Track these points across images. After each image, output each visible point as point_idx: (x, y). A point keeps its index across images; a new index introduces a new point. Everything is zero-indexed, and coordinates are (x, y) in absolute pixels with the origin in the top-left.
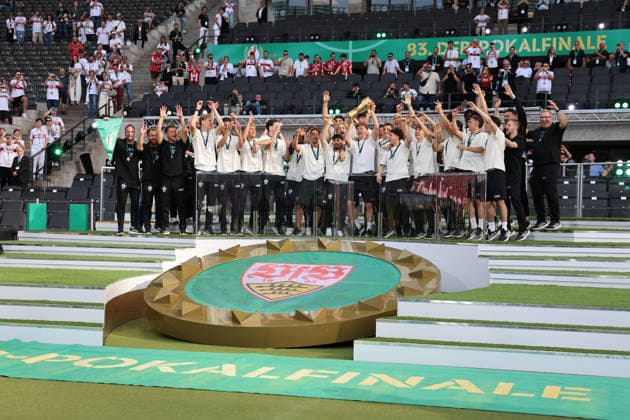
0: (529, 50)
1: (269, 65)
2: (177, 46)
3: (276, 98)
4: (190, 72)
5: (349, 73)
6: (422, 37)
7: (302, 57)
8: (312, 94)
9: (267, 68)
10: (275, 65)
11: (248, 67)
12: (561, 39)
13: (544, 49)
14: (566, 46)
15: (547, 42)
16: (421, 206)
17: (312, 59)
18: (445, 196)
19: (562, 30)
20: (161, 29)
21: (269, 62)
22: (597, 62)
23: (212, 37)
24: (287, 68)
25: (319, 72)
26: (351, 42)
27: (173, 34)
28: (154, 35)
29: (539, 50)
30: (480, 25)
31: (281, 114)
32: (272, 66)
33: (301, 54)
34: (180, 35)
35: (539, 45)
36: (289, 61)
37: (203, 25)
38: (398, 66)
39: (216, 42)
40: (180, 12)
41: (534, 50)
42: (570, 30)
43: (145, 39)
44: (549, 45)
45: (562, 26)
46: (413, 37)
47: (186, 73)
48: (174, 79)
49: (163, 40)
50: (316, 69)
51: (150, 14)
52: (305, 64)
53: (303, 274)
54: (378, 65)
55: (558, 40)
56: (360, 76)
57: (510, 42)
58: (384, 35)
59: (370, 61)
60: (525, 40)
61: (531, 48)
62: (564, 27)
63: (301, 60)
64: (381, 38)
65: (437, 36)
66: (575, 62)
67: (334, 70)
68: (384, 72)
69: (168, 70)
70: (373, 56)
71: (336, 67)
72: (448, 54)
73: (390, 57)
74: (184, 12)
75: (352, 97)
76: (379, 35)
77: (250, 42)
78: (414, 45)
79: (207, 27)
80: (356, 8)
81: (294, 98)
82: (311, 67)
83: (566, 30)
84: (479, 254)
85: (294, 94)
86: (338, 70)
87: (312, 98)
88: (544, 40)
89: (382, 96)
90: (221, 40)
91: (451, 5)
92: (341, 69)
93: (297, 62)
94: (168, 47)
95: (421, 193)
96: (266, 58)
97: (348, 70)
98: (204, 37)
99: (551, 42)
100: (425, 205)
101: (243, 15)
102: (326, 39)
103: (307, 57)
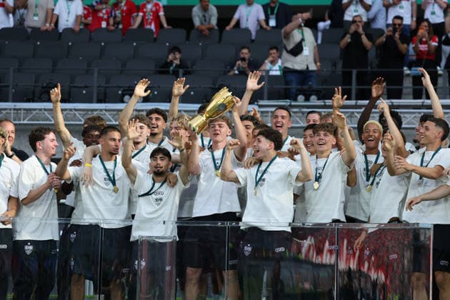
3: (19, 70)
8: (89, 64)
16: (307, 286)
18: (353, 265)
31: (28, 101)
52: (77, 7)
56: (181, 33)
75: (167, 73)
81: (53, 71)
85: (54, 65)
87: (88, 72)
89: (225, 73)
92: (143, 17)
93: (62, 3)
95: (307, 262)
100: (315, 284)
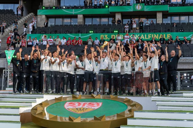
0: (144, 38)
1: (52, 41)
2: (16, 34)
4: (22, 43)
5: (81, 44)
6: (105, 33)
7: (64, 38)
9: (51, 42)
10: (54, 41)
11: (44, 41)
12: (155, 35)
13: (149, 38)
14: (157, 37)
15: (150, 36)
17: (67, 39)
19: (155, 32)
20: (9, 28)
21: (52, 39)
22: (170, 42)
23: (29, 31)
24: (58, 42)
25: (70, 44)
26: (80, 34)
27: (14, 30)
28: (7, 30)
29: (147, 38)
30: (126, 29)
32: (53, 41)
33: (64, 37)
34: (17, 30)
35: (147, 37)
36: (59, 39)
37: (25, 27)
38: (99, 42)
39: (30, 33)
40: (16, 23)
41: (146, 38)
42: (158, 32)
43: (3, 32)
44: (151, 37)
45: (155, 31)
46: (102, 33)
47: (20, 43)
48: (16, 45)
49: (11, 32)
50: (69, 42)
51: (5, 23)
52: (65, 41)
53: (86, 105)
54: (92, 41)
55: (154, 35)
57: (137, 35)
58: (92, 32)
59: (89, 40)
60: (142, 35)
61: (145, 38)
62: (156, 31)
63: (64, 39)
64: (91, 33)
65: (111, 33)
66: (162, 42)
67: (76, 43)
68: (94, 44)
69: (14, 42)
70: (90, 38)
71: (76, 42)
72: (118, 38)
73: (96, 38)
74: (17, 23)
76: (90, 32)
77: (43, 33)
78: (103, 36)
79: (27, 28)
80: (80, 23)
82: (67, 42)
83: (156, 32)
84: (152, 100)
86: (77, 43)
88: (149, 35)
90: (32, 32)
91: (115, 23)
93: (62, 40)
94: (13, 34)
96: (51, 38)
97: (81, 43)
98: (26, 31)
99: (151, 36)
101: (39, 24)
102: (71, 33)
103: (65, 38)
